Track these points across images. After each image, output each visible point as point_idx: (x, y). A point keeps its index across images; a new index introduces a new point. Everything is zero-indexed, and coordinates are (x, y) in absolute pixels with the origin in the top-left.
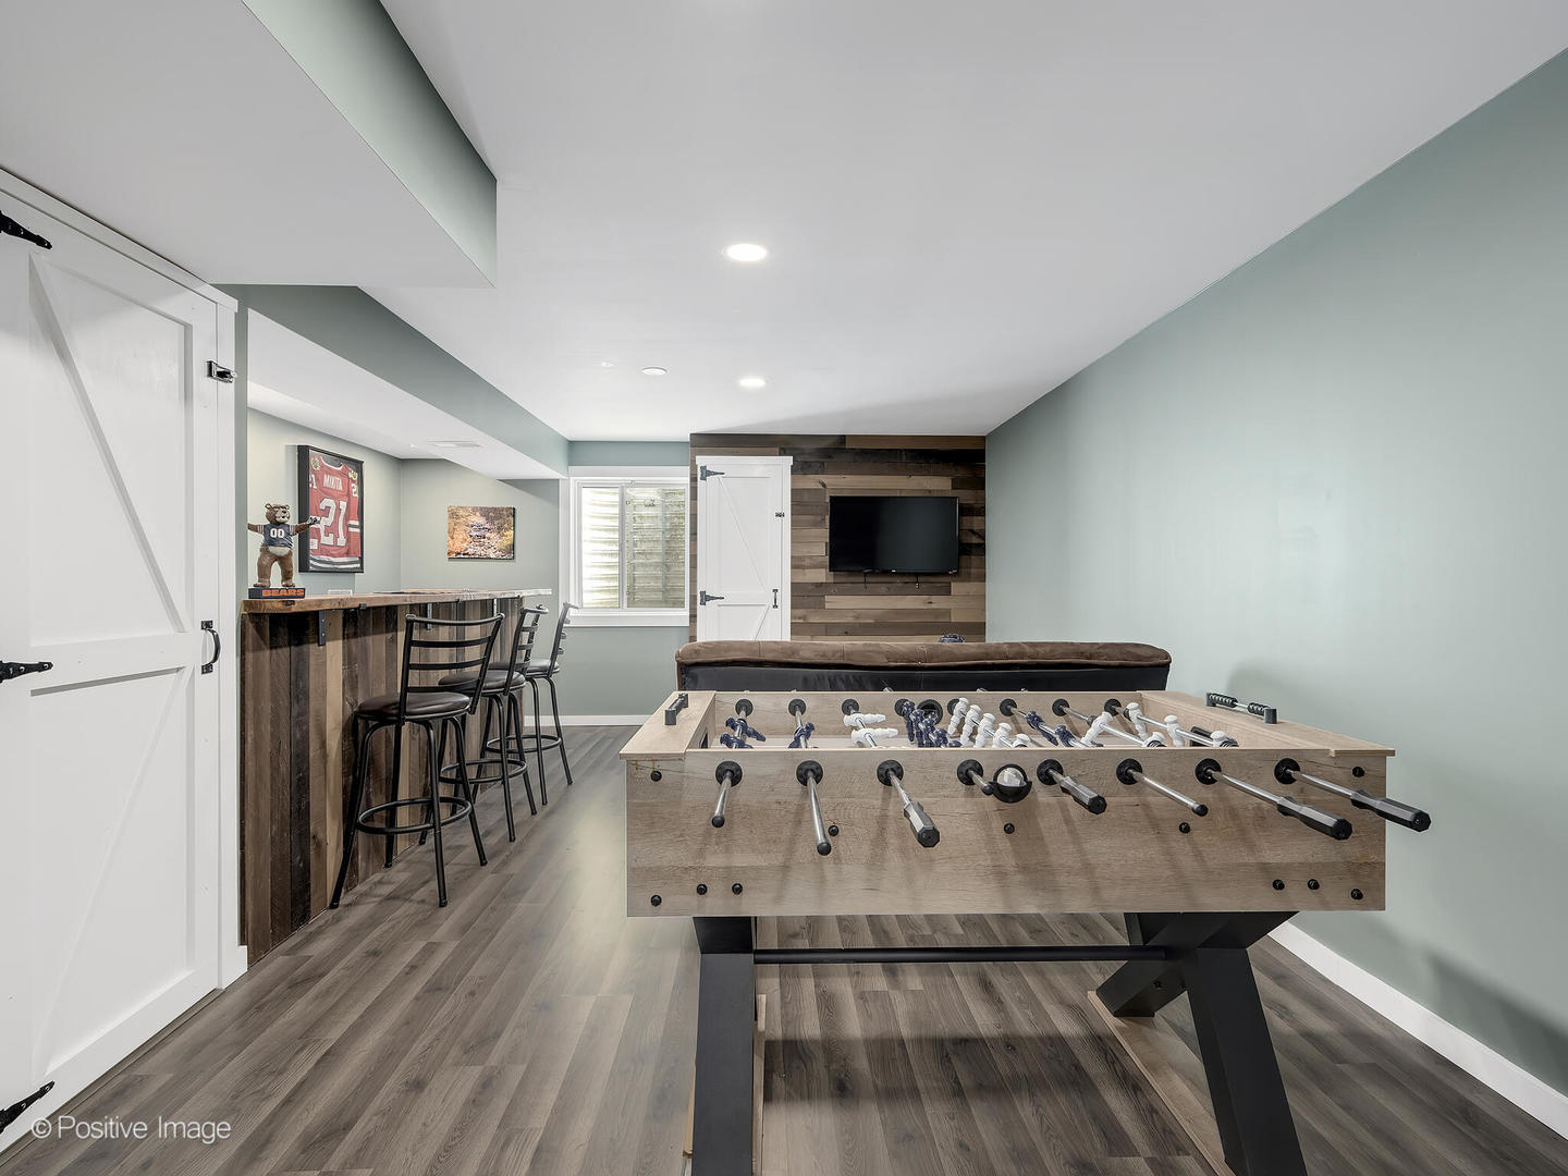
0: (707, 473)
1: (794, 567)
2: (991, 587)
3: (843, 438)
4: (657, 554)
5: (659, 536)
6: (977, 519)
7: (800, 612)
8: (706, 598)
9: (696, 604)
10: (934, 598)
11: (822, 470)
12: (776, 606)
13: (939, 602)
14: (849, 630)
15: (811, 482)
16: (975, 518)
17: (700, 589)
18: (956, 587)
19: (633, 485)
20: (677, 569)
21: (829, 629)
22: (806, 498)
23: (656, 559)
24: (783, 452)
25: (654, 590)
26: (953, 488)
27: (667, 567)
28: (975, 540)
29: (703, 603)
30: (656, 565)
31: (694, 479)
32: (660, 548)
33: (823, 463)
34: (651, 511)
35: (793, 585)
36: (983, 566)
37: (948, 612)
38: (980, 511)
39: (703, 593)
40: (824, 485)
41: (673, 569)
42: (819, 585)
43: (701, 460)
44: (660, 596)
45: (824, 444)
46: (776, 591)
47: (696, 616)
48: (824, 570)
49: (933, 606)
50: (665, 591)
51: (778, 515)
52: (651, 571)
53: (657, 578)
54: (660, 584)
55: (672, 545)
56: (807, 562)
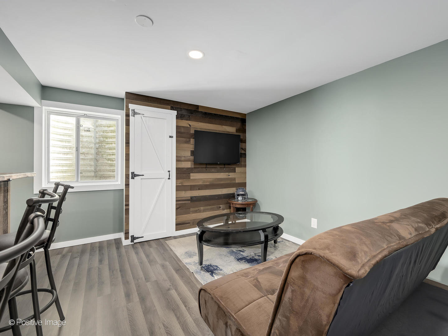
0: (135, 113)
1: (177, 161)
2: (248, 169)
3: (197, 107)
4: (91, 154)
5: (93, 145)
6: (244, 144)
7: (180, 181)
8: (134, 175)
9: (129, 179)
10: (230, 174)
11: (189, 119)
12: (169, 179)
13: (232, 175)
14: (201, 188)
15: (185, 123)
16: (243, 144)
17: (131, 170)
18: (237, 169)
19: (85, 116)
20: (102, 161)
21: (192, 188)
22: (182, 130)
23: (90, 157)
24: (172, 109)
25: (90, 171)
26: (236, 132)
27: (97, 160)
28: (243, 152)
29: (133, 178)
30: (91, 159)
31: (128, 115)
32: (93, 151)
33: (190, 116)
34: (88, 134)
35: (177, 169)
36: (245, 162)
37: (234, 179)
38: (244, 141)
39: (133, 173)
40: (190, 125)
41: (100, 161)
42: (188, 169)
43: (132, 106)
44: (93, 174)
45: (190, 108)
46: (169, 171)
47: (129, 185)
48: (190, 162)
49: (230, 177)
50: (96, 172)
51: (170, 137)
52: (88, 162)
53: (91, 165)
54: (93, 168)
55: (100, 150)
56: (183, 159)
